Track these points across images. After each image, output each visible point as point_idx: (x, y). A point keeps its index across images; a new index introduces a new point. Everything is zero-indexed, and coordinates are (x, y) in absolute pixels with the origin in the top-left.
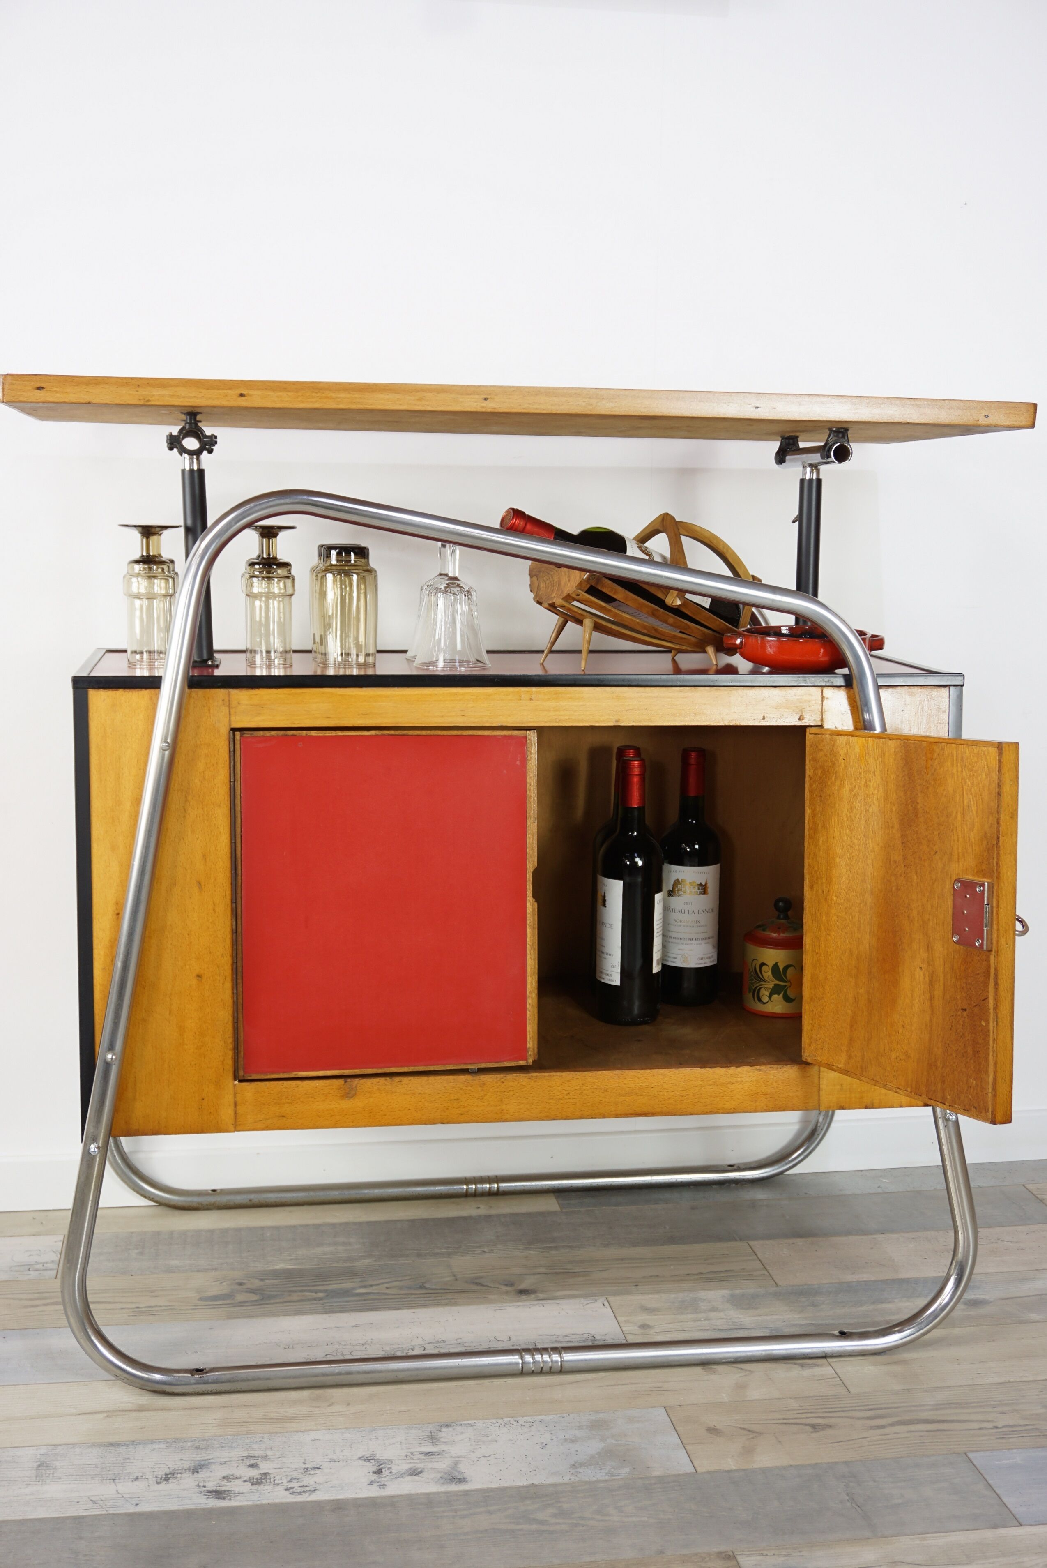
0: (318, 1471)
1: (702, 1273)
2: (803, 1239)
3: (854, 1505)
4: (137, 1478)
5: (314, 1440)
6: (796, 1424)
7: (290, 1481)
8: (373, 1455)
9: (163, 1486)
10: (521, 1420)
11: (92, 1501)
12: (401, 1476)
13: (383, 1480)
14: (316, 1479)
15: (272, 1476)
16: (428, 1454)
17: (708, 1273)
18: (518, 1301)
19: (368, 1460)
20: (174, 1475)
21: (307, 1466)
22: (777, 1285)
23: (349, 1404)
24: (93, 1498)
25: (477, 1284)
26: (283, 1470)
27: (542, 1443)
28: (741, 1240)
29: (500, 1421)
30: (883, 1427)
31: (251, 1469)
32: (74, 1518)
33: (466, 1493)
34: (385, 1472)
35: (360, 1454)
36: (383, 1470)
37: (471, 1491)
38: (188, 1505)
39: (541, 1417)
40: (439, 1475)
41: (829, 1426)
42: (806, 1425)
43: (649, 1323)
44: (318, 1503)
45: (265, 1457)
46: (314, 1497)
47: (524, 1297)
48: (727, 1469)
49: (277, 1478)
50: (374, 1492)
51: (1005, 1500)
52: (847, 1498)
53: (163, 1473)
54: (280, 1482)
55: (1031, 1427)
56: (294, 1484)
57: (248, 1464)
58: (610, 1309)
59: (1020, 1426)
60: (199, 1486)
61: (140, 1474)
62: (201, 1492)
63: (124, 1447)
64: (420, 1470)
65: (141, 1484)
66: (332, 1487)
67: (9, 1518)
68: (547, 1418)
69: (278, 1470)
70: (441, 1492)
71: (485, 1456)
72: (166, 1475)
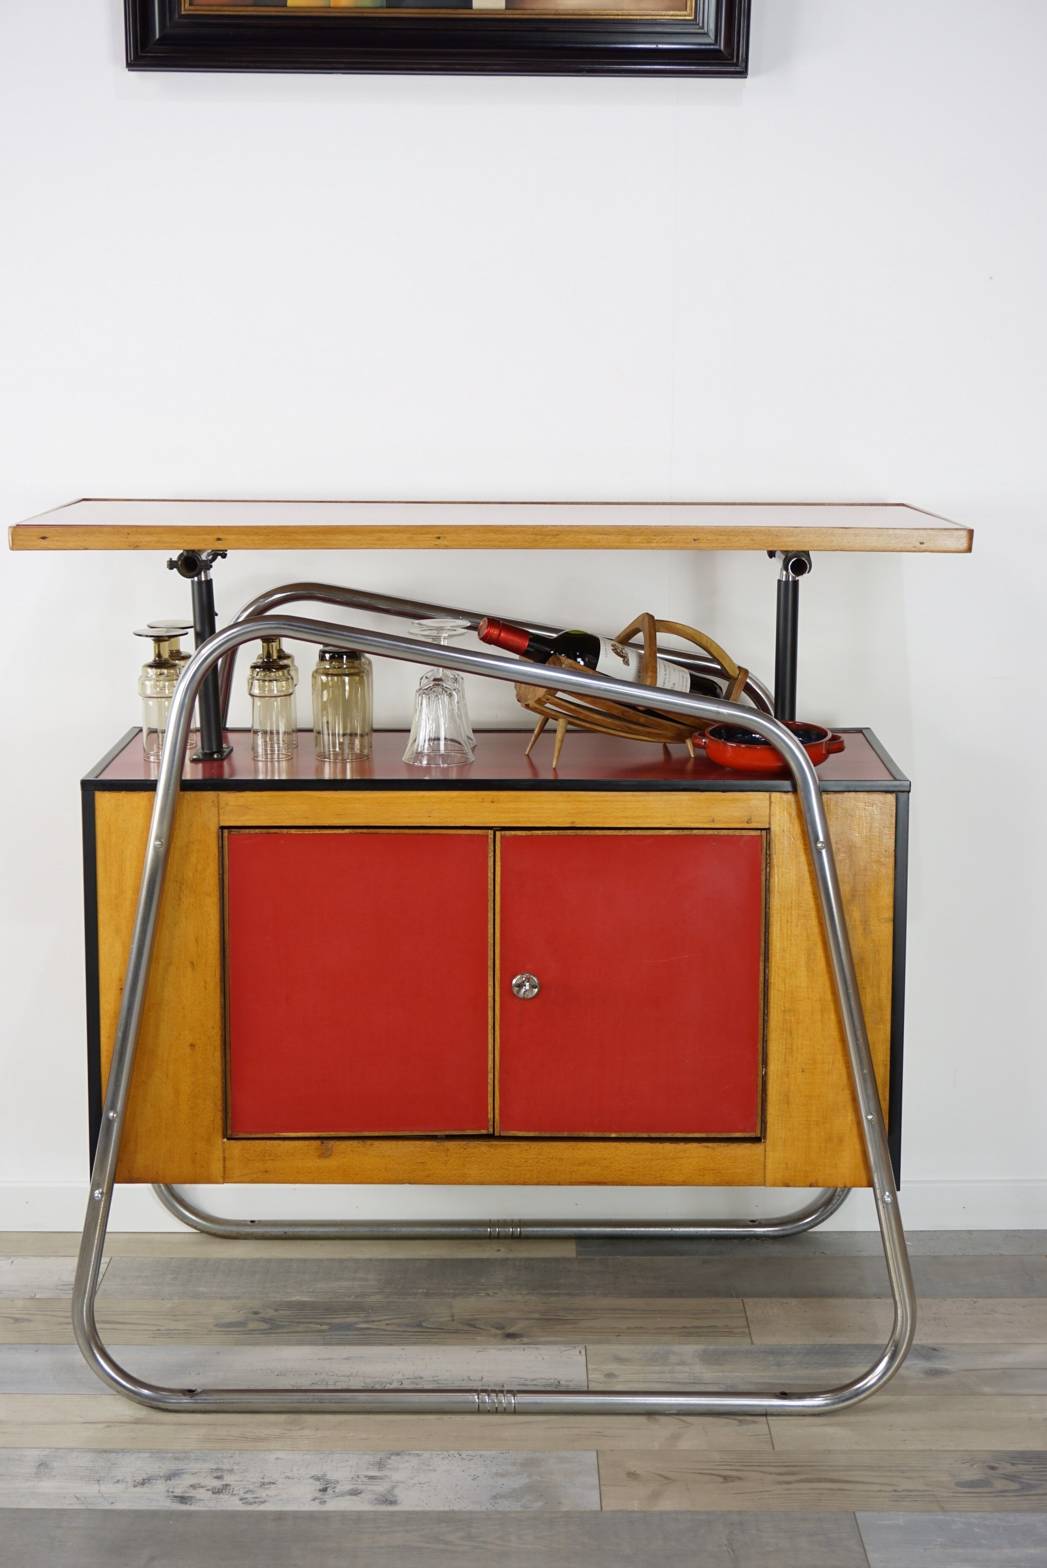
0: (272, 1486)
1: (685, 1327)
2: (798, 1300)
3: (730, 1550)
4: (118, 1481)
5: (278, 1459)
6: (711, 1474)
7: (246, 1493)
8: (324, 1475)
9: (139, 1490)
10: (464, 1454)
11: (76, 1497)
12: (342, 1494)
13: (326, 1497)
14: (268, 1492)
15: (232, 1487)
16: (371, 1478)
17: (691, 1327)
18: (502, 1344)
19: (318, 1479)
20: (150, 1480)
21: (264, 1481)
22: (752, 1343)
23: (317, 1429)
24: (77, 1495)
25: (470, 1325)
26: (244, 1483)
27: (475, 1475)
28: (737, 1297)
29: (445, 1453)
30: (790, 1483)
31: (216, 1480)
32: (58, 1510)
33: (393, 1514)
34: (330, 1491)
35: (313, 1473)
36: (328, 1489)
37: (398, 1511)
38: (154, 1506)
39: (482, 1452)
40: (375, 1497)
41: (740, 1479)
42: (719, 1476)
43: (616, 1373)
44: (264, 1514)
45: (231, 1471)
46: (262, 1508)
47: (509, 1340)
48: (629, 1510)
49: (236, 1489)
50: (315, 1507)
51: (868, 1555)
52: (726, 1542)
53: (141, 1478)
54: (237, 1492)
55: (929, 1493)
56: (249, 1496)
57: (215, 1475)
58: (584, 1357)
59: (919, 1491)
60: (168, 1491)
61: (122, 1478)
62: (168, 1497)
63: (114, 1454)
64: (360, 1491)
65: (121, 1486)
66: (280, 1500)
67: (6, 1506)
68: (487, 1453)
69: (239, 1483)
70: (372, 1511)
71: (420, 1483)
72: (144, 1480)
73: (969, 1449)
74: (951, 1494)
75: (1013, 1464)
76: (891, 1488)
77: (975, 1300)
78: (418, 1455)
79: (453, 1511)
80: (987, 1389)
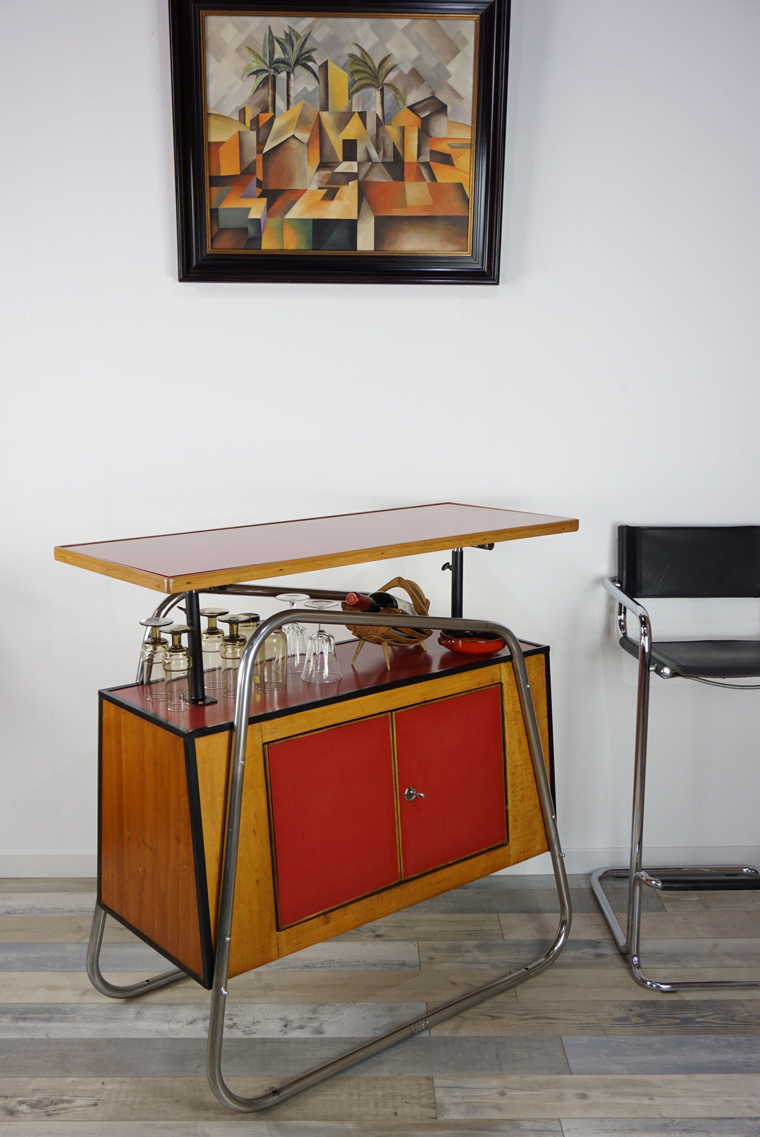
0: (259, 1024)
1: (469, 931)
2: (526, 914)
3: (497, 1058)
4: (179, 1022)
5: (261, 1008)
6: (486, 1015)
7: (245, 1028)
8: (285, 1017)
9: (190, 1026)
10: (357, 1004)
12: (295, 1028)
13: (287, 1030)
14: (257, 1027)
15: (238, 1025)
16: (310, 1018)
17: (472, 930)
18: (374, 941)
19: (282, 1019)
20: (196, 1021)
21: (254, 1021)
22: (503, 941)
24: (158, 1030)
26: (244, 1022)
27: (363, 1017)
28: (495, 913)
29: (348, 1004)
30: (526, 1019)
31: (229, 1020)
32: (148, 1039)
33: (322, 1039)
34: (289, 1026)
35: (280, 1016)
37: (324, 1038)
38: (198, 1036)
39: (367, 1004)
40: (312, 1029)
41: (501, 1017)
42: (490, 1016)
43: (434, 957)
44: (255, 1039)
45: (237, 1015)
46: (254, 1036)
47: (378, 939)
48: (444, 1036)
49: (240, 1026)
50: (281, 1036)
51: (569, 1061)
52: (495, 1054)
54: (241, 1028)
55: (598, 1025)
56: (247, 1029)
57: (229, 1018)
58: (417, 948)
59: (593, 1024)
60: (205, 1027)
61: (181, 1020)
62: (205, 1030)
63: (176, 1006)
64: (304, 1026)
65: (180, 1025)
66: (263, 1032)
67: (121, 1037)
68: (369, 1004)
69: (241, 1022)
70: (311, 1038)
71: (335, 1022)
72: (192, 1021)
73: (618, 999)
74: (610, 1026)
75: (641, 1008)
76: (578, 1022)
78: (334, 1005)
79: (353, 1037)
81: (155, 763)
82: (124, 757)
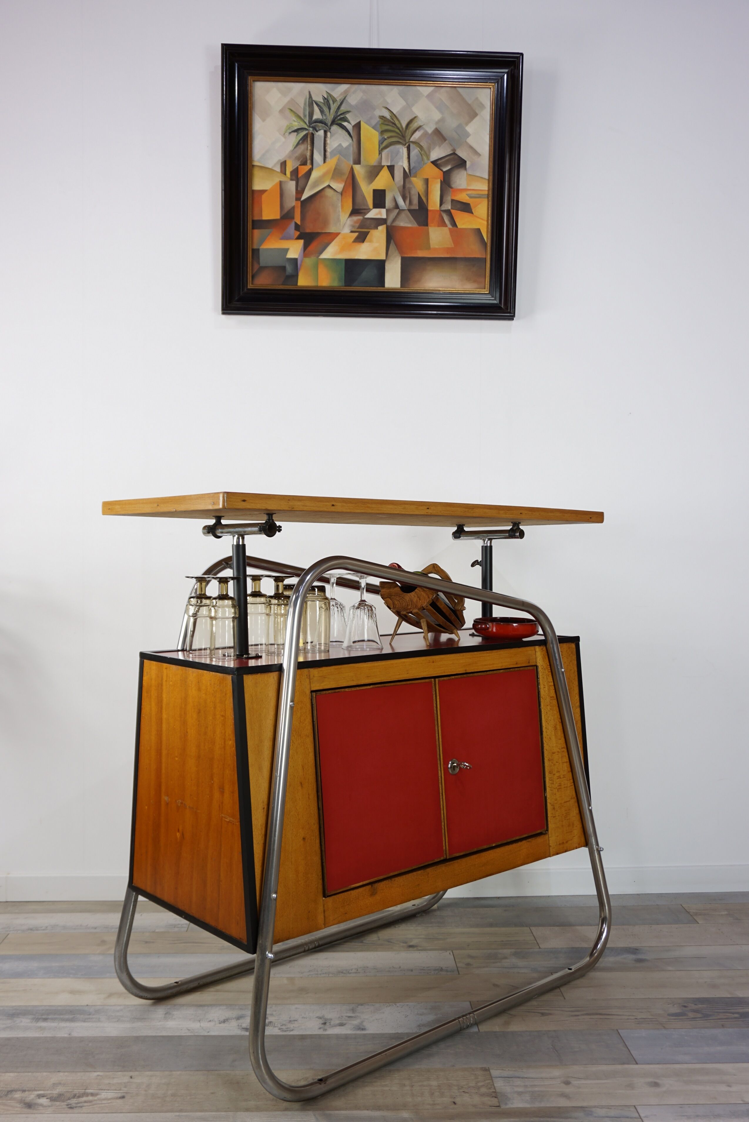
0: (296, 1022)
2: (559, 928)
3: (554, 1050)
4: (210, 1021)
5: (296, 1008)
6: (534, 1012)
7: (282, 1025)
8: (323, 1016)
9: (222, 1025)
10: (398, 1004)
11: (188, 1029)
12: (335, 1026)
13: (326, 1027)
14: (294, 1025)
15: (274, 1023)
16: (349, 1017)
17: (507, 941)
19: (320, 1018)
20: (227, 1020)
21: (291, 1019)
22: (540, 948)
23: (316, 993)
26: (279, 1020)
27: (406, 1015)
28: (527, 927)
29: (387, 1004)
30: (578, 1016)
32: (178, 1036)
33: (365, 1035)
34: (328, 1024)
35: (318, 1015)
36: (327, 1023)
37: (367, 1034)
38: (232, 1033)
39: (408, 1003)
40: (353, 1027)
41: (551, 1014)
42: (539, 1013)
43: (472, 963)
44: (293, 1036)
45: (272, 1014)
46: (291, 1033)
48: (494, 1031)
49: (276, 1024)
50: (321, 1032)
51: (631, 1052)
52: (552, 1047)
53: (223, 1019)
54: (277, 1026)
55: (654, 1020)
56: (284, 1027)
58: (453, 956)
59: (649, 1019)
60: (238, 1026)
61: (212, 1019)
62: (239, 1028)
63: (207, 1007)
64: (344, 1024)
65: (212, 1023)
66: (301, 1029)
67: (149, 1035)
68: (411, 1004)
69: (277, 1021)
70: (353, 1034)
71: (377, 1019)
72: (224, 1020)
74: (667, 1020)
75: (695, 1004)
76: (633, 1018)
77: (650, 926)
78: (373, 1005)
79: (398, 1033)
80: (670, 968)
81: (199, 712)
82: (164, 716)
